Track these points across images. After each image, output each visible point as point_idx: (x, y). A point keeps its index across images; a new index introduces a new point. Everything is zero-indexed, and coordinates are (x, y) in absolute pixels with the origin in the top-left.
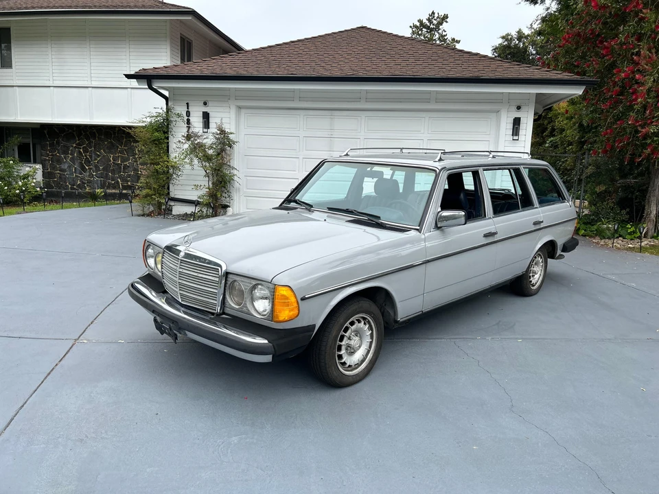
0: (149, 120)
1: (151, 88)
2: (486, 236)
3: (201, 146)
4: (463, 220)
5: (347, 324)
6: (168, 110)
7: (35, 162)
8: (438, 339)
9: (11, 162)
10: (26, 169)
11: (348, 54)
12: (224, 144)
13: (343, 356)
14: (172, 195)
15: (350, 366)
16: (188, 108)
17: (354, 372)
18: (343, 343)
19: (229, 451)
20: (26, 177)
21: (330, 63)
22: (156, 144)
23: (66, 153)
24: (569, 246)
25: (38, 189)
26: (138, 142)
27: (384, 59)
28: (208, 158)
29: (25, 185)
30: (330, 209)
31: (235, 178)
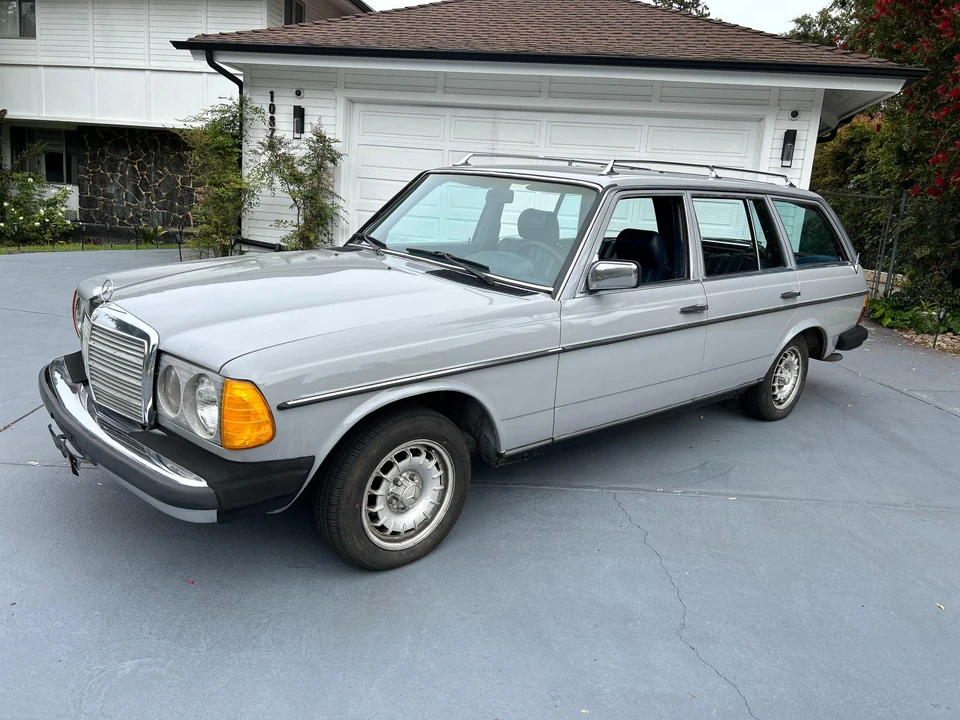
0: (210, 117)
1: (212, 64)
2: (685, 311)
3: (288, 159)
4: (633, 280)
5: (390, 456)
6: (242, 101)
7: (69, 182)
8: (587, 487)
9: (30, 180)
10: (52, 192)
11: (528, 22)
12: (324, 157)
13: (380, 515)
14: (245, 235)
15: (394, 533)
16: (272, 100)
17: (403, 544)
18: (380, 492)
19: (105, 689)
20: (53, 203)
21: (496, 34)
22: (220, 154)
23: (113, 169)
24: (850, 340)
25: (69, 222)
26: (190, 149)
27: (583, 30)
28: (297, 179)
29: (49, 214)
30: (412, 251)
31: (341, 213)
